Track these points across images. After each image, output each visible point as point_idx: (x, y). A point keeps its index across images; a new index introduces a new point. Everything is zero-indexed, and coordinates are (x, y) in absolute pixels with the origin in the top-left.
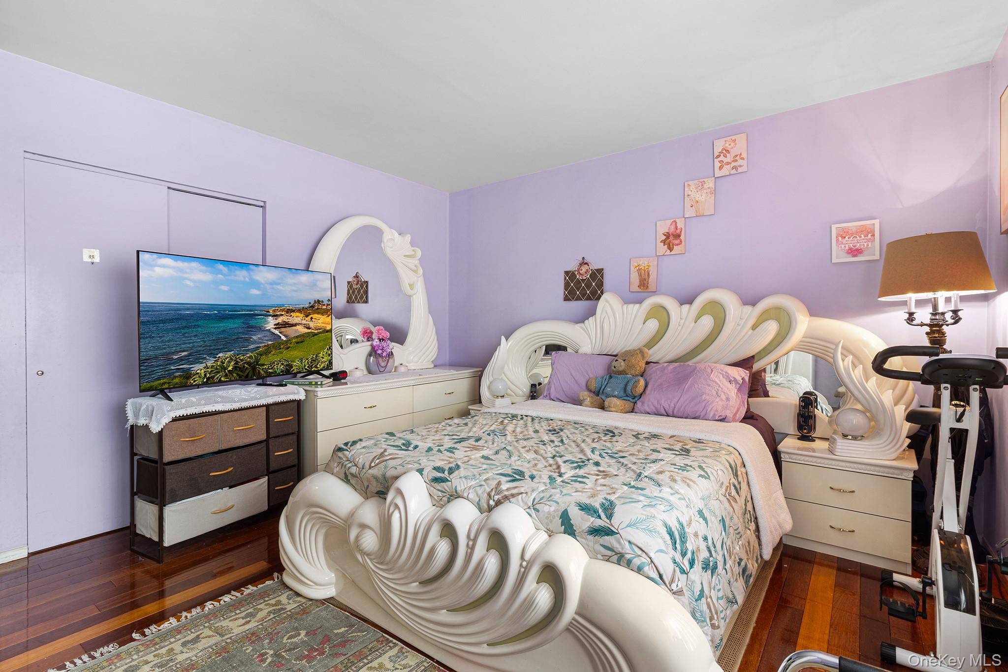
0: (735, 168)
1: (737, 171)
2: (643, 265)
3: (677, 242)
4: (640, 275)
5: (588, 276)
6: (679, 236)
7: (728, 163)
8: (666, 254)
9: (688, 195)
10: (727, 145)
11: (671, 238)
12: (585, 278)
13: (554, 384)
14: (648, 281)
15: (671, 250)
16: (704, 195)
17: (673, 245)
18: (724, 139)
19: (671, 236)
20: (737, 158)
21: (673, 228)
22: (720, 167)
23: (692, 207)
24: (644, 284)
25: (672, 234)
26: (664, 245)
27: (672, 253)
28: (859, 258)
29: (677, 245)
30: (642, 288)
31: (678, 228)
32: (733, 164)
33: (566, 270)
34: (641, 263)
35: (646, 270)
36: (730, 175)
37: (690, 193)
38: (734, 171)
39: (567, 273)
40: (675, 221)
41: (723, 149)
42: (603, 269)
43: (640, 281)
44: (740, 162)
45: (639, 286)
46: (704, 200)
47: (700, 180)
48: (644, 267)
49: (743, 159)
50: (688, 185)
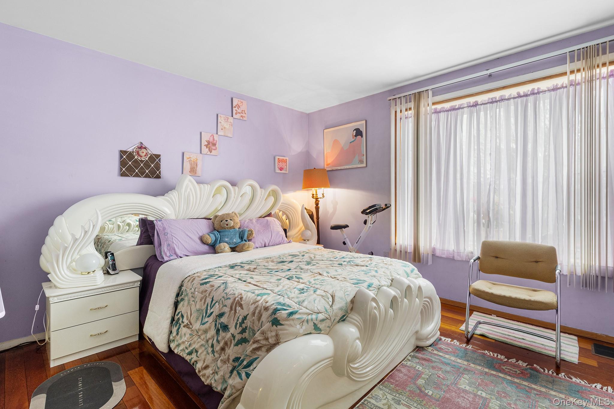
0: (242, 116)
1: (243, 118)
2: (193, 158)
3: (214, 148)
4: (191, 164)
5: (147, 159)
6: (215, 145)
7: (239, 113)
8: (207, 154)
9: (220, 122)
10: (239, 103)
11: (211, 145)
12: (144, 160)
13: (176, 244)
14: (196, 169)
15: (211, 152)
16: (228, 125)
17: (212, 149)
18: (238, 99)
19: (211, 144)
20: (243, 112)
21: (212, 138)
22: (236, 113)
23: (222, 129)
24: (193, 171)
25: (211, 143)
26: (206, 148)
27: (211, 154)
28: (282, 172)
29: (214, 150)
30: (192, 173)
31: (215, 140)
32: (241, 114)
33: (121, 150)
34: (192, 156)
35: (195, 162)
36: (240, 119)
37: (221, 121)
38: (241, 118)
39: (122, 152)
40: (213, 135)
41: (237, 104)
42: (160, 155)
43: (191, 169)
44: (244, 115)
45: (190, 172)
46: (228, 128)
47: (227, 116)
48: (194, 159)
49: (245, 113)
50: (220, 116)
